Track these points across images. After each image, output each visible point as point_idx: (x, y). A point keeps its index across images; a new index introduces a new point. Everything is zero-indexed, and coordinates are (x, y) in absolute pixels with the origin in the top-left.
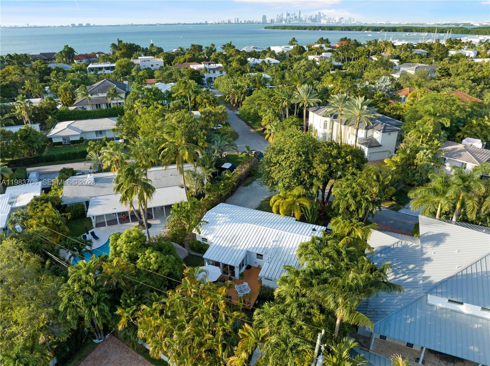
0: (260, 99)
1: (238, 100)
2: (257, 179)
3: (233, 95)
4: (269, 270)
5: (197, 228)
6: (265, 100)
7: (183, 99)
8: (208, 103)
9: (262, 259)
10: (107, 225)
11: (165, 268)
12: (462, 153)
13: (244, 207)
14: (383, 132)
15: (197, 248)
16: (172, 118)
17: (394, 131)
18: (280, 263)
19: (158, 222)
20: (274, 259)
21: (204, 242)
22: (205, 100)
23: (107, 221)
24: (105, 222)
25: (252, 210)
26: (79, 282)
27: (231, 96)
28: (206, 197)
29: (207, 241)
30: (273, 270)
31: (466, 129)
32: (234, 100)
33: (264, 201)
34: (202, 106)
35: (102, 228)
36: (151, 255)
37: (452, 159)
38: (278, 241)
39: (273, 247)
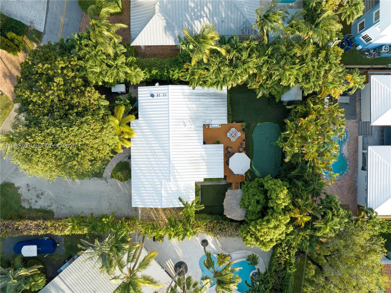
4: (219, 118)
18: (208, 112)
20: (205, 118)
30: (219, 115)
38: (184, 122)
39: (192, 124)
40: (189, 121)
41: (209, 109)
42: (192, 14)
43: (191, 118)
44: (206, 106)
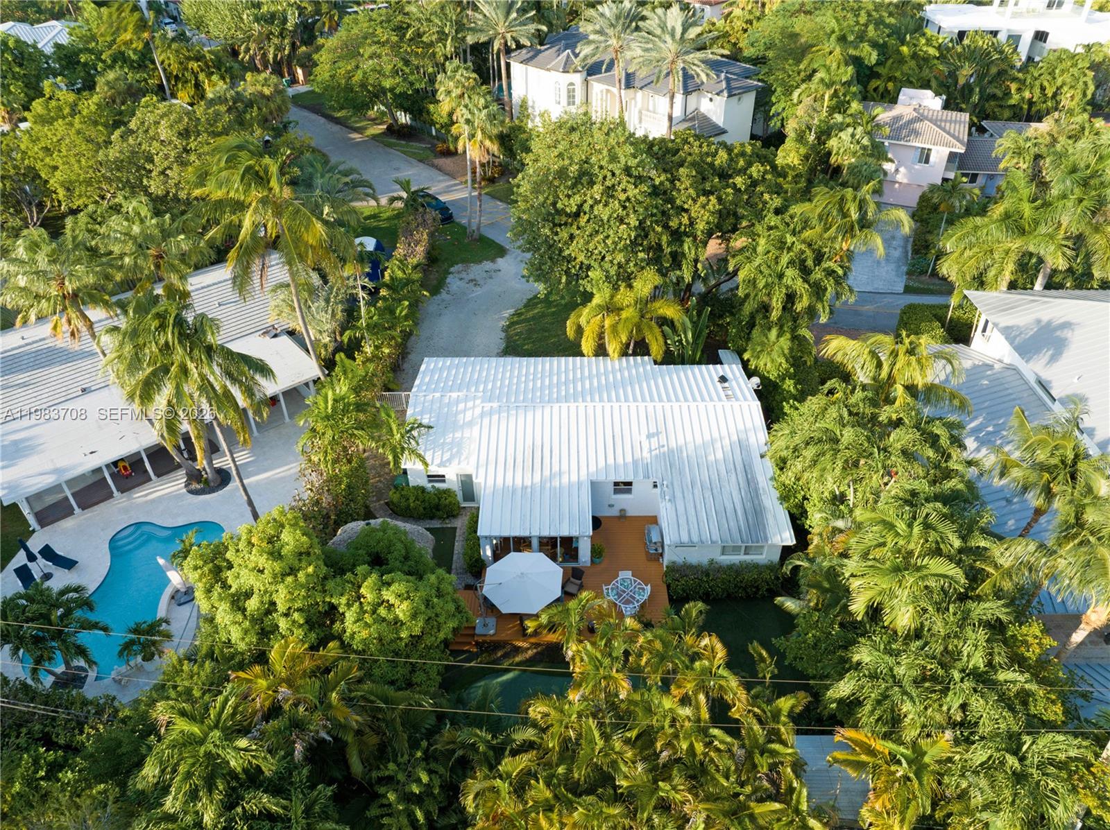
0: (375, 39)
1: (275, 56)
2: (452, 269)
3: (259, 41)
4: (682, 521)
5: (413, 452)
6: (387, 41)
7: (121, 67)
8: (202, 70)
9: (629, 491)
10: (77, 510)
11: (441, 619)
12: (917, 125)
13: (467, 354)
14: (729, 97)
15: (421, 509)
16: (157, 123)
17: (747, 90)
18: (697, 491)
19: (243, 457)
20: (675, 484)
21: (437, 485)
22: (194, 65)
23: (74, 495)
24: (66, 498)
25: (494, 360)
26: (210, 792)
27: (253, 46)
28: (368, 350)
29: (444, 481)
30: (693, 519)
31: (890, 69)
32: (264, 56)
33: (509, 327)
34: (186, 82)
35: (67, 523)
36: (388, 595)
37: (902, 143)
38: (658, 434)
39: (653, 453)
40: (663, 446)
41: (708, 494)
42: (990, 429)
43: (671, 451)
44: (714, 486)
